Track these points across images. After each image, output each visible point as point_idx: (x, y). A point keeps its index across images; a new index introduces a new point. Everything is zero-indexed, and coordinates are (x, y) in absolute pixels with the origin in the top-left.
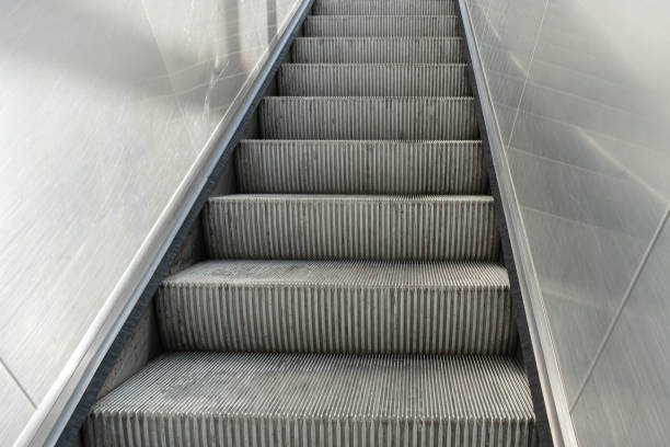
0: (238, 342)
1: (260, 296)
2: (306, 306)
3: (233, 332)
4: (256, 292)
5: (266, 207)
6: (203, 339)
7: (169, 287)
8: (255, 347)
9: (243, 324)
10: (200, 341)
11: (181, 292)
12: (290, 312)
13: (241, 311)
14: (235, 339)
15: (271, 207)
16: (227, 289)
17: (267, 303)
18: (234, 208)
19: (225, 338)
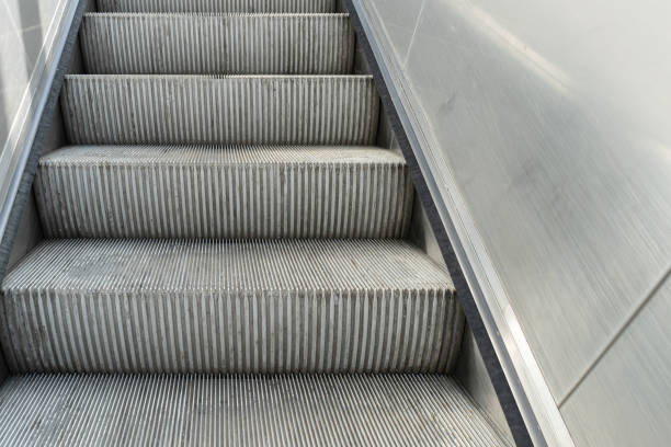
0: (123, 227)
1: (144, 175)
2: (193, 187)
3: (117, 216)
4: (140, 171)
5: (128, 84)
6: (86, 225)
7: (46, 167)
8: (140, 233)
9: (127, 207)
10: (82, 227)
11: (60, 172)
12: (176, 194)
13: (125, 193)
14: (119, 225)
15: (135, 85)
16: (108, 168)
17: (151, 183)
18: (94, 86)
19: (109, 223)
